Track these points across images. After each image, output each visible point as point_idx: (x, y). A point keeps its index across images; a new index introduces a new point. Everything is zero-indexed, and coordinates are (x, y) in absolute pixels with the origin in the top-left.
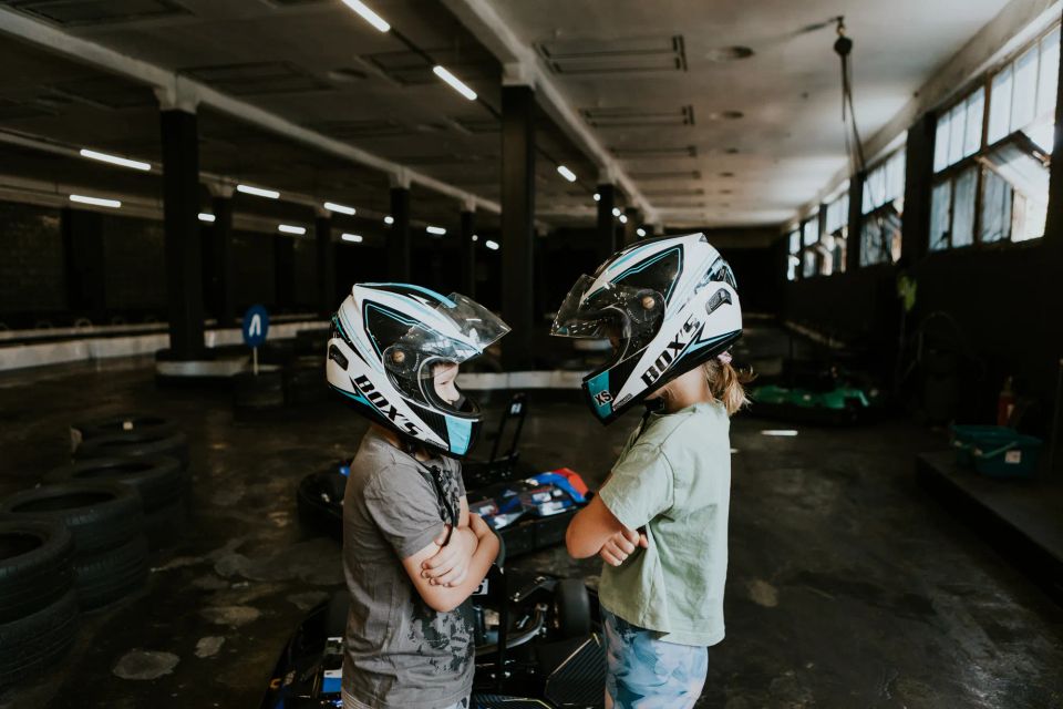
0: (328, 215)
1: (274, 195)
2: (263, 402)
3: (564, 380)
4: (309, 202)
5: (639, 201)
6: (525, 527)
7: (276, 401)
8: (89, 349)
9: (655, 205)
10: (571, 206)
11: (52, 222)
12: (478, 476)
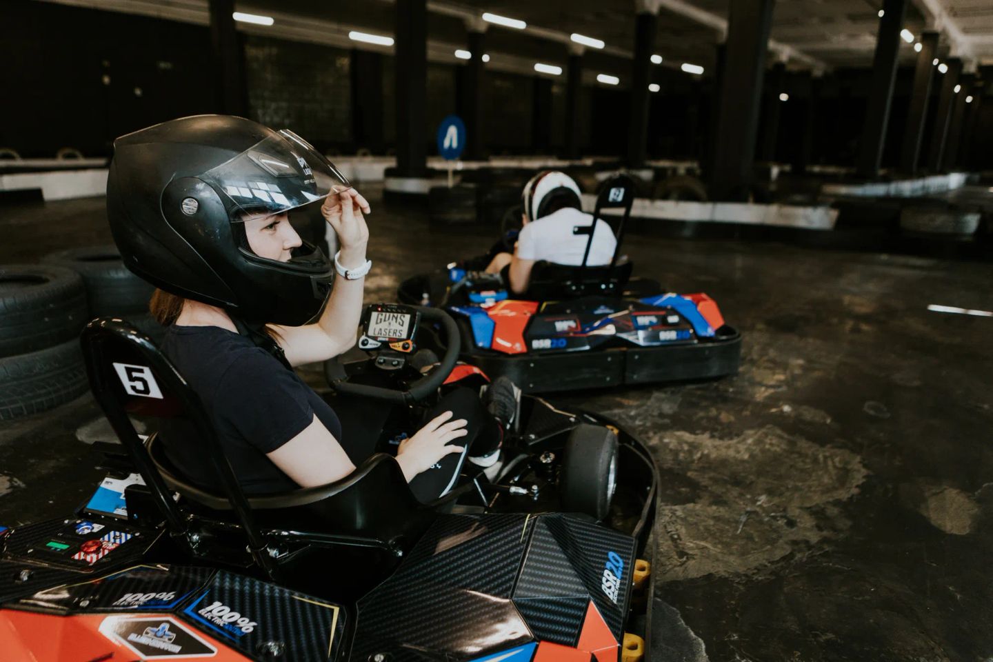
0: (580, 52)
1: (520, 25)
2: (455, 216)
3: (781, 215)
4: (558, 36)
5: (943, 22)
6: (612, 355)
7: (469, 216)
8: (354, 171)
9: (966, 31)
10: (853, 36)
11: (345, 62)
12: (569, 283)
